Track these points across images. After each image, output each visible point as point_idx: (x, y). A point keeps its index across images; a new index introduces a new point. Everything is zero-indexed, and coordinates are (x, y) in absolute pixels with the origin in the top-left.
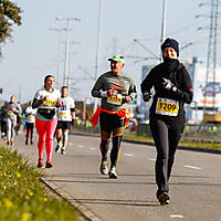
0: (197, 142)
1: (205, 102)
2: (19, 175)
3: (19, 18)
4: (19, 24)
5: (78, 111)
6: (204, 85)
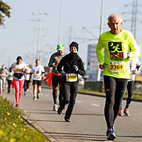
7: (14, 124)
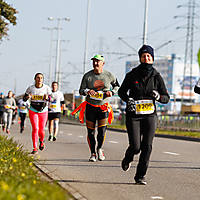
0: (176, 130)
1: (182, 94)
2: (15, 160)
3: (15, 18)
4: (15, 23)
5: (68, 103)
6: (182, 79)
7: (23, 175)
